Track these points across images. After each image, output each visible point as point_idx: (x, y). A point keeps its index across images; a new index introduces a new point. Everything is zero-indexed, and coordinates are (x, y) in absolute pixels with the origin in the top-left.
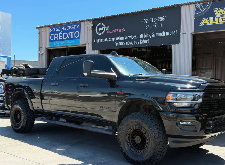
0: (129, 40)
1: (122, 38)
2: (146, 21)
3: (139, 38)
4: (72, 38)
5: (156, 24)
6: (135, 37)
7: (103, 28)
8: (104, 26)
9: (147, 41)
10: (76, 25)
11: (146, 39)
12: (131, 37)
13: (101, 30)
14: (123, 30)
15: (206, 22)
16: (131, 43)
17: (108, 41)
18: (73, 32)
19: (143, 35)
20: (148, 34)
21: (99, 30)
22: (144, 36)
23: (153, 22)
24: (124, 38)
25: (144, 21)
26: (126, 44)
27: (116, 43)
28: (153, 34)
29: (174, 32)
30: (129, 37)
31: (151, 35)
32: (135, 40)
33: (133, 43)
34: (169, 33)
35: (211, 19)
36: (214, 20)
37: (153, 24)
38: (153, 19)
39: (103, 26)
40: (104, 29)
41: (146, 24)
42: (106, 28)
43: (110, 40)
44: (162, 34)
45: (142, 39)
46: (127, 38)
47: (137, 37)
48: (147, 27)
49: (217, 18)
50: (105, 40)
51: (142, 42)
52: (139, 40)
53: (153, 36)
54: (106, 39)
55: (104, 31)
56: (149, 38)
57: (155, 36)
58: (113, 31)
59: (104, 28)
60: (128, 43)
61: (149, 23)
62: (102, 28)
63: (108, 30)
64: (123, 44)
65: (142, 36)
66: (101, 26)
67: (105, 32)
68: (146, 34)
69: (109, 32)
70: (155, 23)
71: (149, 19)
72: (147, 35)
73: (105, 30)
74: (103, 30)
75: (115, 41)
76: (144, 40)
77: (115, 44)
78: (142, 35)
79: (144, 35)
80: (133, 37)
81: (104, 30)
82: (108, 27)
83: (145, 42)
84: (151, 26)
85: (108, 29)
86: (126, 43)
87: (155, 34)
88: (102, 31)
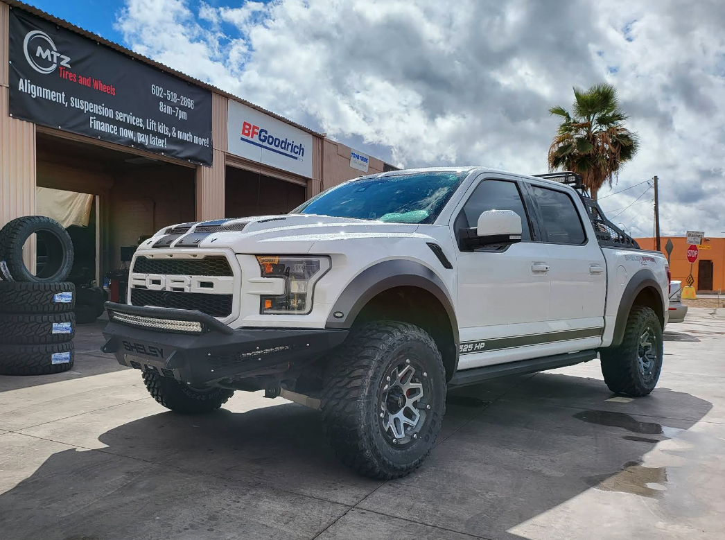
0: (126, 125)
1: (108, 113)
3: (148, 128)
6: (138, 122)
7: (52, 56)
8: (54, 48)
9: (164, 144)
11: (161, 136)
13: (44, 57)
14: (112, 91)
16: (131, 134)
17: (69, 105)
19: (155, 124)
20: (165, 127)
21: (37, 55)
22: (157, 127)
23: (172, 100)
24: (114, 115)
25: (156, 90)
26: (119, 133)
27: (93, 120)
28: (174, 132)
29: (205, 141)
30: (126, 118)
31: (170, 131)
32: (140, 130)
33: (136, 136)
38: (171, 93)
40: (55, 61)
42: (60, 60)
43: (76, 103)
44: (189, 138)
45: (154, 134)
46: (120, 116)
47: (144, 123)
50: (58, 97)
51: (154, 141)
52: (146, 132)
53: (174, 135)
54: (63, 95)
55: (54, 66)
56: (167, 136)
57: (177, 136)
58: (84, 81)
59: (55, 54)
60: (124, 132)
62: (48, 52)
63: (66, 68)
64: (112, 130)
65: (152, 125)
67: (58, 69)
68: (161, 123)
69: (72, 77)
73: (59, 63)
74: (50, 59)
75: (90, 113)
76: (157, 138)
77: (91, 122)
78: (153, 123)
79: (157, 124)
80: (135, 121)
81: (52, 63)
82: (68, 59)
83: (159, 143)
85: (69, 66)
86: (119, 130)
88: (48, 62)
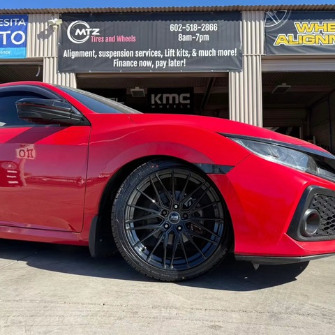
0: (145, 58)
1: (131, 54)
2: (179, 28)
3: (166, 55)
4: (5, 43)
5: (198, 34)
6: (158, 53)
7: (86, 32)
8: (88, 27)
9: (183, 64)
10: (16, 20)
11: (180, 58)
12: (149, 53)
13: (81, 34)
14: (133, 39)
15: (282, 40)
16: (149, 63)
17: (98, 56)
18: (9, 32)
19: (174, 51)
20: (184, 51)
21: (76, 34)
22: (175, 54)
23: (192, 30)
24: (135, 54)
25: (174, 27)
26: (138, 65)
27: (116, 61)
28: (194, 52)
29: (232, 52)
30: (145, 54)
31: (190, 53)
32: (159, 59)
33: (154, 63)
34: (222, 53)
35: (291, 36)
36: (295, 38)
37: (193, 34)
38: (192, 25)
39: (85, 28)
40: (88, 33)
41: (178, 32)
42: (91, 32)
43: (102, 54)
44: (211, 53)
45: (172, 59)
46: (139, 54)
47: (163, 53)
48: (181, 38)
49: (301, 37)
50: (91, 54)
51: (172, 64)
52: (165, 59)
53: (194, 54)
54: (94, 52)
55: (88, 37)
56: (186, 58)
57: (197, 55)
58: (108, 39)
59: (89, 30)
60: (143, 64)
61: (184, 32)
62: (83, 31)
63: (97, 36)
64: (133, 64)
65: (171, 52)
66: (81, 27)
67: (90, 38)
68: (179, 50)
69: (101, 39)
70: (197, 32)
71: (184, 25)
72: (183, 53)
73: (91, 34)
74: (85, 34)
75: (113, 58)
76: (175, 61)
77: (115, 63)
79: (176, 51)
80: (153, 54)
81: (87, 35)
82: (98, 30)
83: (179, 63)
84: (189, 38)
85: (98, 34)
86: (138, 62)
87: (197, 52)
88: (83, 37)
